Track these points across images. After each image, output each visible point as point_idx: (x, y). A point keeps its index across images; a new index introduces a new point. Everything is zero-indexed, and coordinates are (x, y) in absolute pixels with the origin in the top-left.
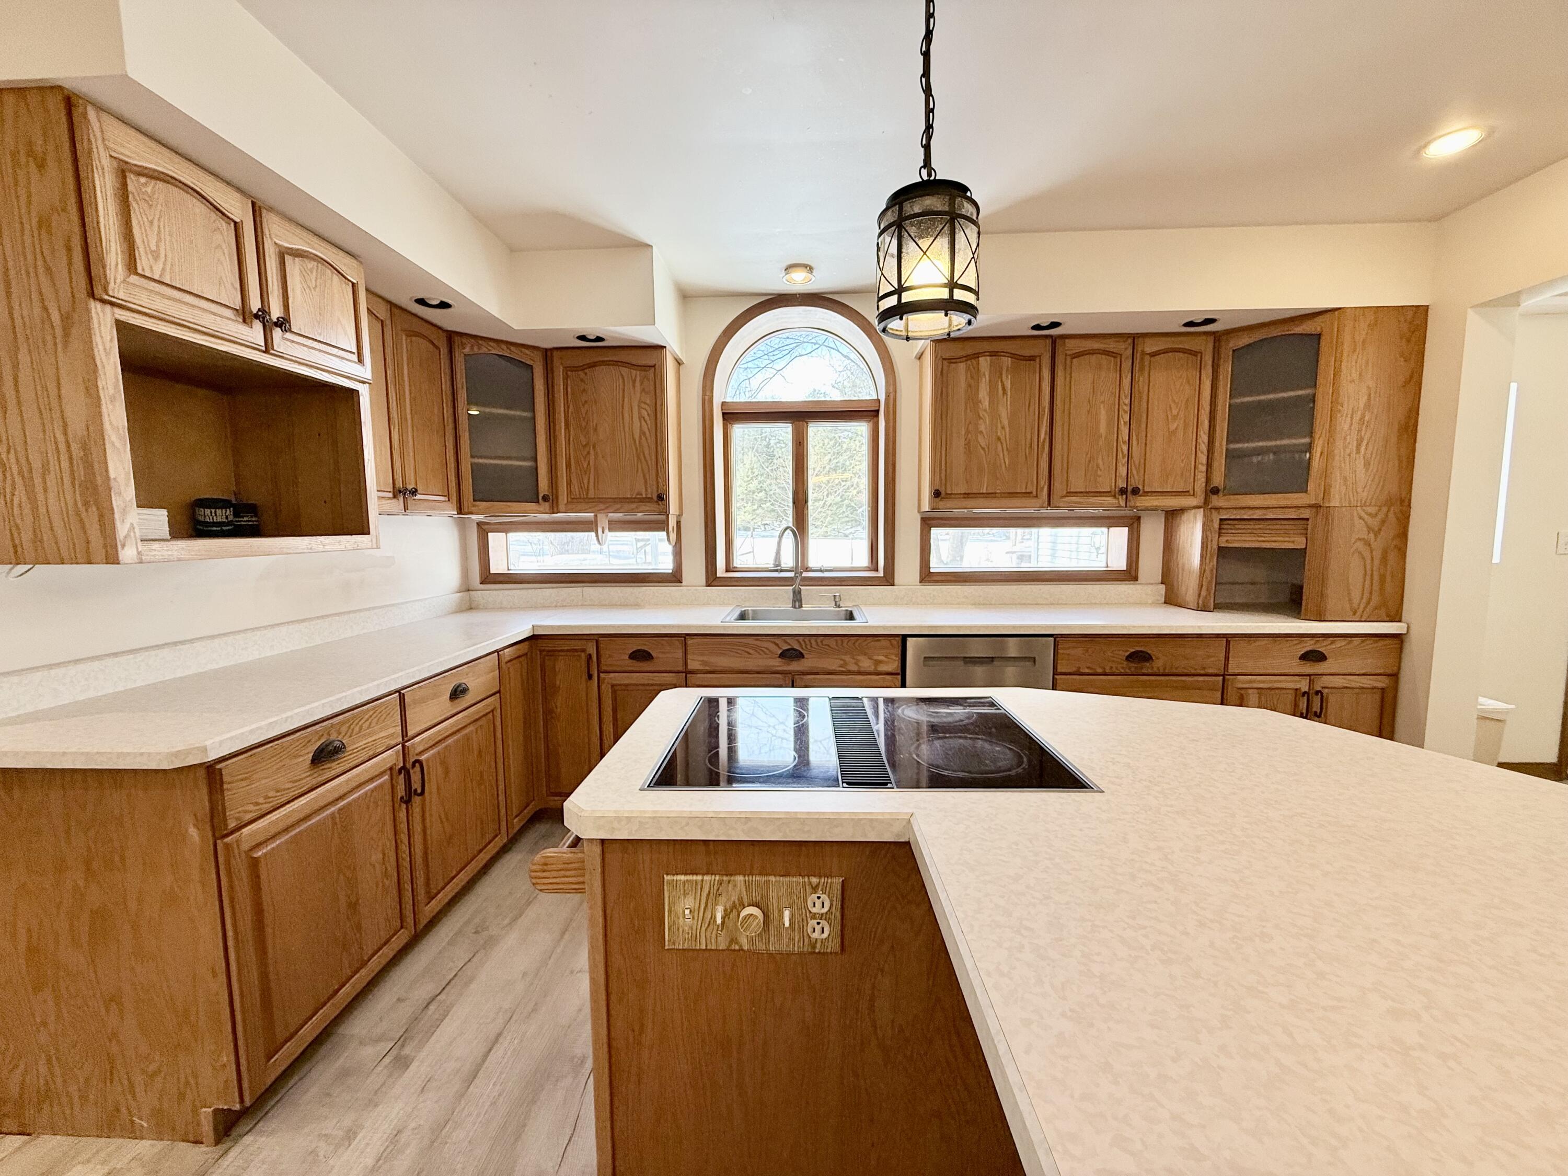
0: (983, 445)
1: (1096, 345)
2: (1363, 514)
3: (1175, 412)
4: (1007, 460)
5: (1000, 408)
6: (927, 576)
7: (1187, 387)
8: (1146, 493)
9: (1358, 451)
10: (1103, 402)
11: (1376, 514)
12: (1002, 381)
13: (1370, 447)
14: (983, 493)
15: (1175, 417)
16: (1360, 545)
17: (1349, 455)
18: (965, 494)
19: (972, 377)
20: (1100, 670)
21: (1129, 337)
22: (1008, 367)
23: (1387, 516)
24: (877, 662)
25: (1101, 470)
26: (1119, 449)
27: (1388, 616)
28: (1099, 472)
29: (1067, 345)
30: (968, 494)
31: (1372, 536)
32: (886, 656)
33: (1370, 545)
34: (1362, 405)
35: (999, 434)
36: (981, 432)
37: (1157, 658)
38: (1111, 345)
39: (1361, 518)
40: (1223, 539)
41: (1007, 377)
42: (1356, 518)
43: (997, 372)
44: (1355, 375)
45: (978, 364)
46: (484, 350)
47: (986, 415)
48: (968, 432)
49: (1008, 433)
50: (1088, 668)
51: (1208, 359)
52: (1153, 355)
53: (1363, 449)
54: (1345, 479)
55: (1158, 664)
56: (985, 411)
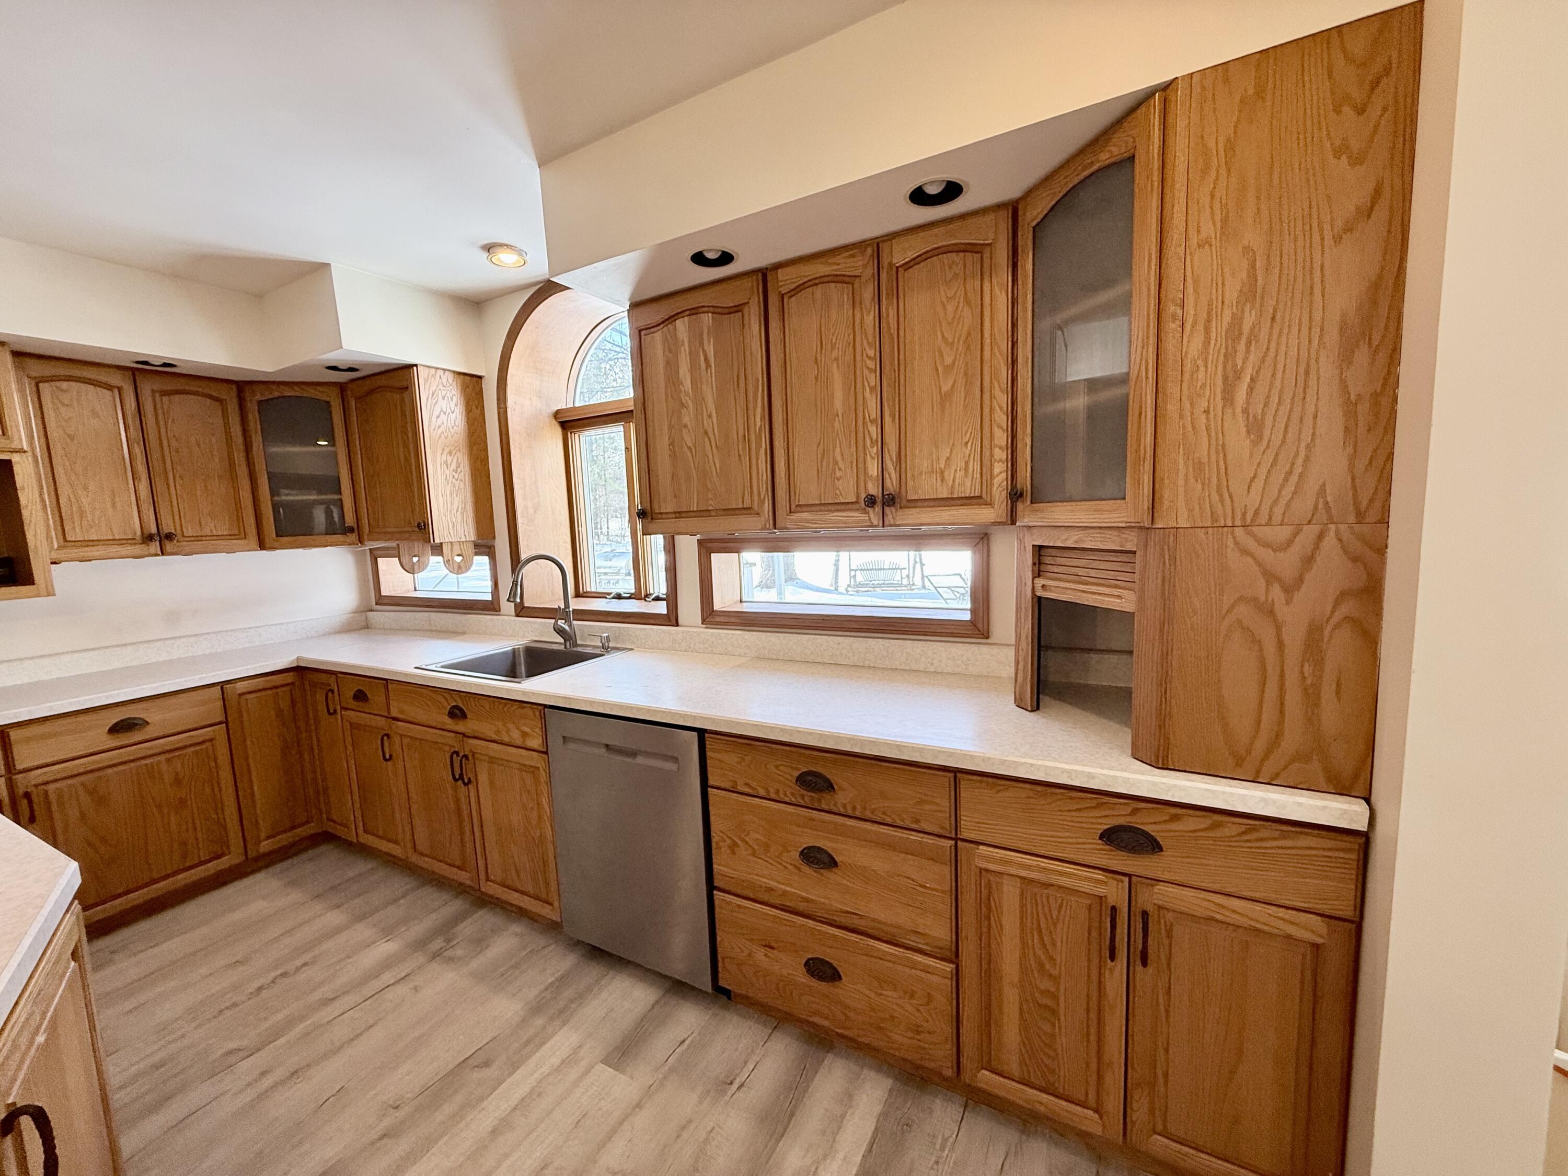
0: (690, 444)
1: (819, 269)
2: (1251, 544)
3: (948, 360)
4: (717, 461)
5: (704, 387)
6: (710, 616)
7: (967, 312)
8: (914, 503)
9: (1228, 398)
10: (837, 359)
11: (1290, 543)
12: (703, 349)
13: (1261, 389)
14: (693, 511)
15: (949, 368)
16: (1244, 612)
17: (1207, 412)
18: (675, 513)
19: (670, 350)
20: (762, 792)
21: (868, 245)
22: (709, 329)
23: (1317, 546)
24: (524, 735)
25: (840, 469)
26: (866, 433)
27: (1329, 780)
28: (838, 474)
29: (780, 277)
30: (679, 512)
31: (1277, 592)
32: (531, 729)
33: (1271, 613)
34: (1232, 294)
35: (706, 425)
36: (686, 426)
37: (841, 788)
38: (844, 265)
39: (1245, 552)
40: (1040, 582)
41: (709, 342)
42: (1233, 555)
43: (697, 337)
44: (1208, 229)
45: (675, 329)
46: (276, 394)
47: (690, 402)
48: (671, 427)
49: (715, 422)
50: (747, 784)
51: (1002, 254)
52: (908, 266)
53: (1241, 395)
54: (1199, 467)
55: (843, 798)
56: (687, 394)
